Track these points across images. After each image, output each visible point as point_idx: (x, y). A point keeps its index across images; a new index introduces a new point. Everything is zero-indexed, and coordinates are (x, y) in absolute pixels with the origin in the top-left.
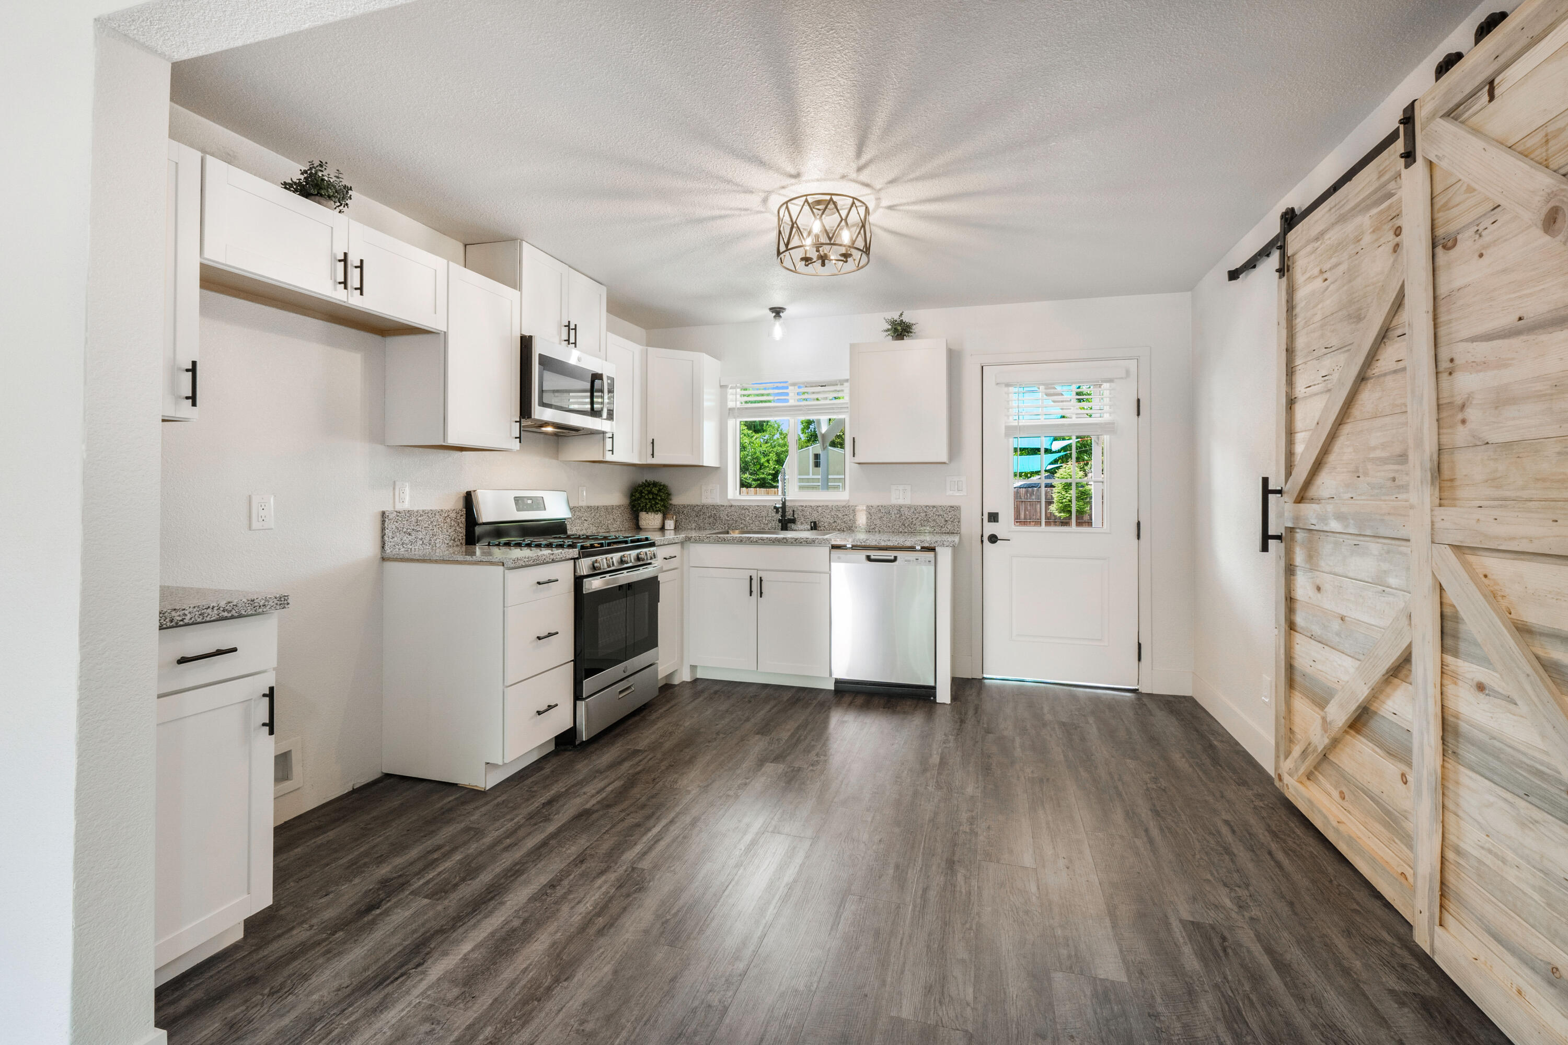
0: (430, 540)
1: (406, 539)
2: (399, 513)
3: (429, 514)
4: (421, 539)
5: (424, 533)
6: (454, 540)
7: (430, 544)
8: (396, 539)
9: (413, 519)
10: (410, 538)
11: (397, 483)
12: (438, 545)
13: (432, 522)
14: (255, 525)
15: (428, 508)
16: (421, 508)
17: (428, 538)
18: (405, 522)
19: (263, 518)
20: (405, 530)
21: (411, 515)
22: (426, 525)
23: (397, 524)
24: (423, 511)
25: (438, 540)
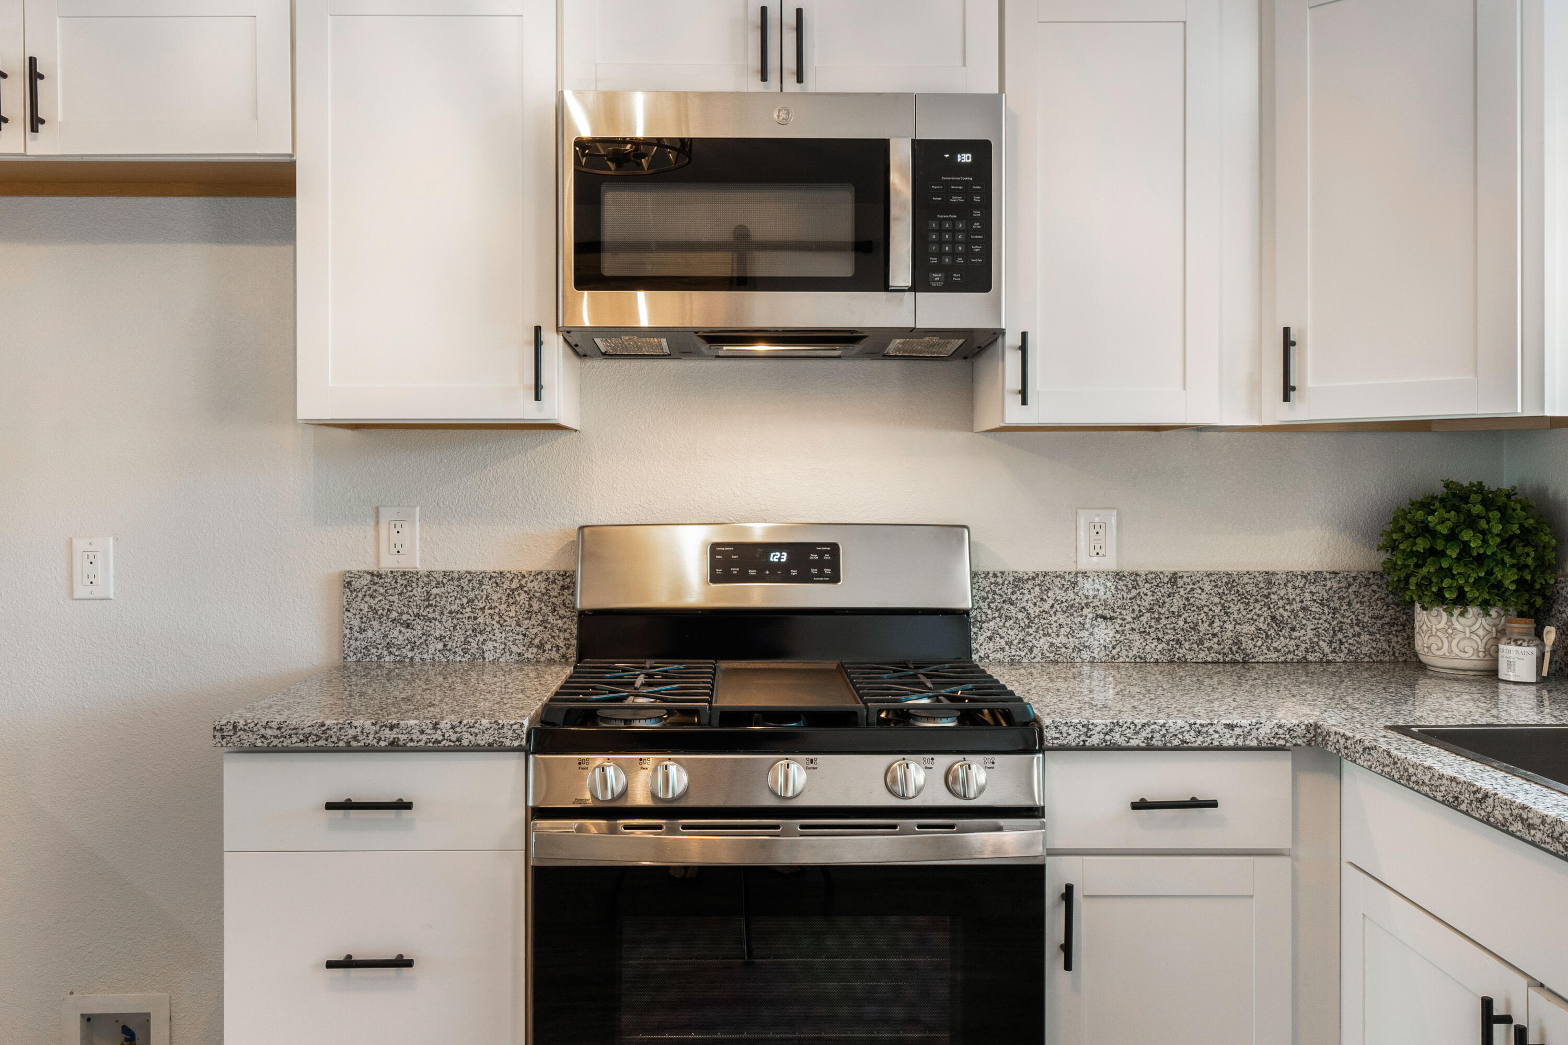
0: (466, 642)
1: (398, 635)
2: (379, 576)
3: (464, 583)
4: (441, 638)
5: (449, 624)
6: (541, 646)
7: (465, 651)
8: (370, 633)
9: (418, 592)
10: (408, 633)
11: (382, 510)
12: (489, 656)
13: (470, 601)
14: (81, 591)
15: (459, 566)
16: (439, 566)
17: (459, 636)
18: (395, 598)
19: (92, 579)
20: (394, 615)
21: (410, 582)
22: (454, 608)
23: (372, 602)
24: (445, 574)
25: (490, 645)
